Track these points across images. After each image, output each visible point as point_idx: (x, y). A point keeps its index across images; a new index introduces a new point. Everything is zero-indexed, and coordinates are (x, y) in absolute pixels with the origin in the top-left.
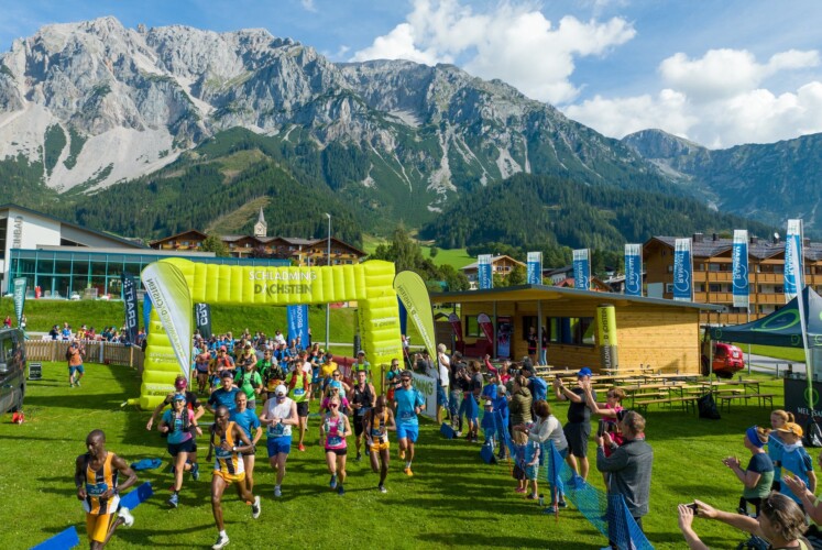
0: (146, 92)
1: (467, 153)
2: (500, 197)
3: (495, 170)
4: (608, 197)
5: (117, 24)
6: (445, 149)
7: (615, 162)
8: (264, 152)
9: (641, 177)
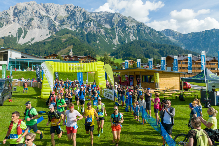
0: (43, 19)
1: (122, 35)
2: (131, 46)
3: (129, 39)
4: (157, 46)
5: (35, 3)
6: (117, 34)
7: (159, 37)
8: (72, 34)
9: (165, 41)
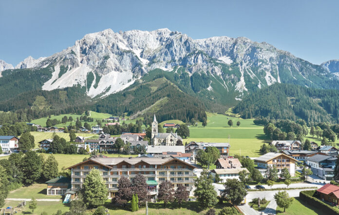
0: (123, 57)
1: (252, 74)
3: (264, 82)
4: (317, 92)
5: (112, 32)
6: (242, 73)
7: (318, 76)
8: (167, 78)
9: (331, 81)
